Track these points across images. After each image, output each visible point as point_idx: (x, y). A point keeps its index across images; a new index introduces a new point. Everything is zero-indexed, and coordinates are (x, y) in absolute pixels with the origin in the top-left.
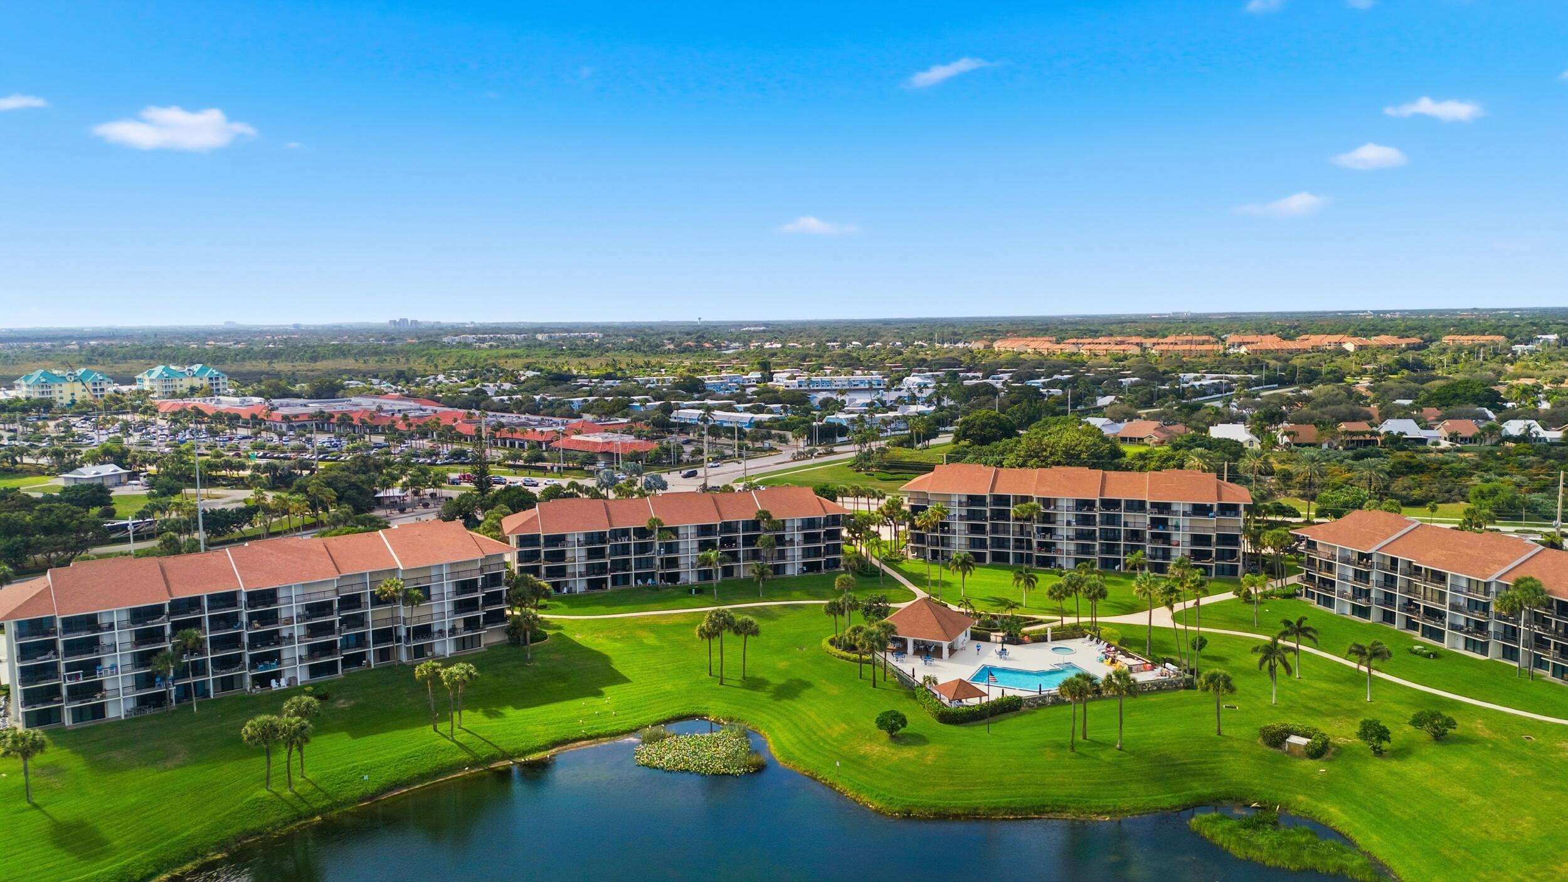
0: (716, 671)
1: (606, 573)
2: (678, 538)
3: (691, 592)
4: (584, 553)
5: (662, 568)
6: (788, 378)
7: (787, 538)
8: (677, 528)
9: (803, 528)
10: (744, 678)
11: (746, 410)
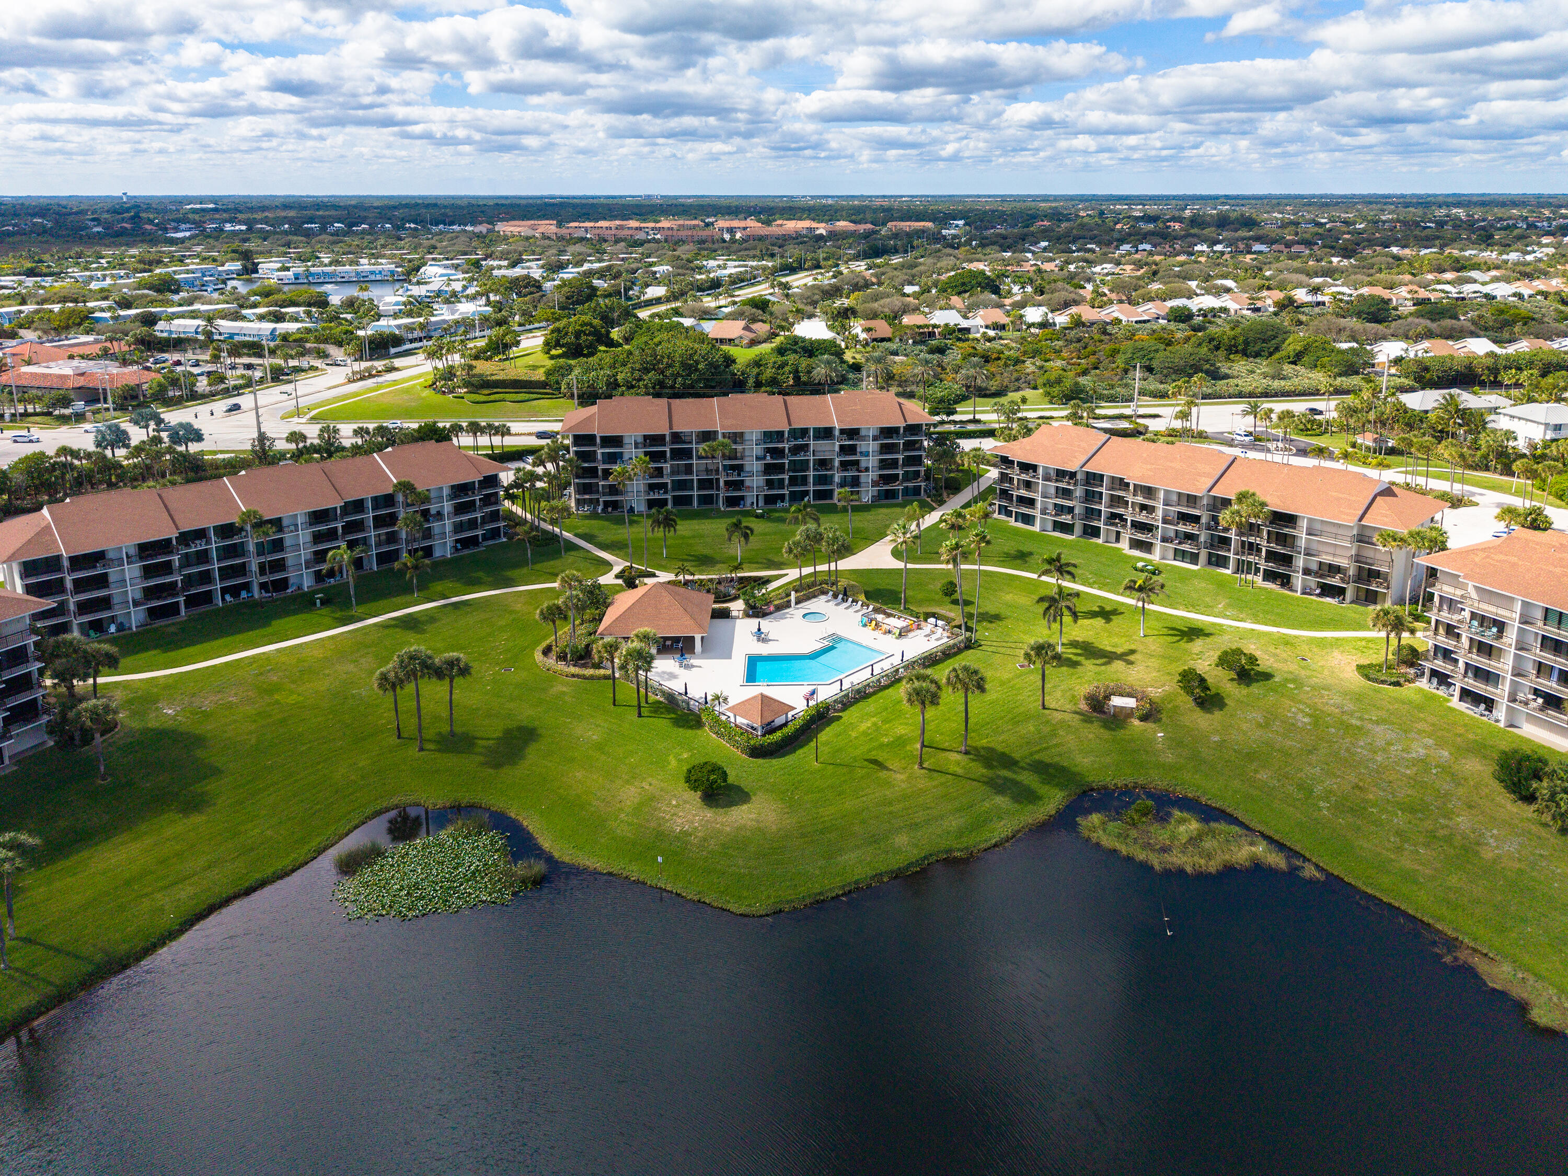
1: (176, 594)
2: (282, 533)
3: (315, 604)
4: (138, 572)
5: (262, 575)
6: (279, 270)
7: (434, 512)
9: (453, 498)
10: (450, 734)
11: (261, 318)
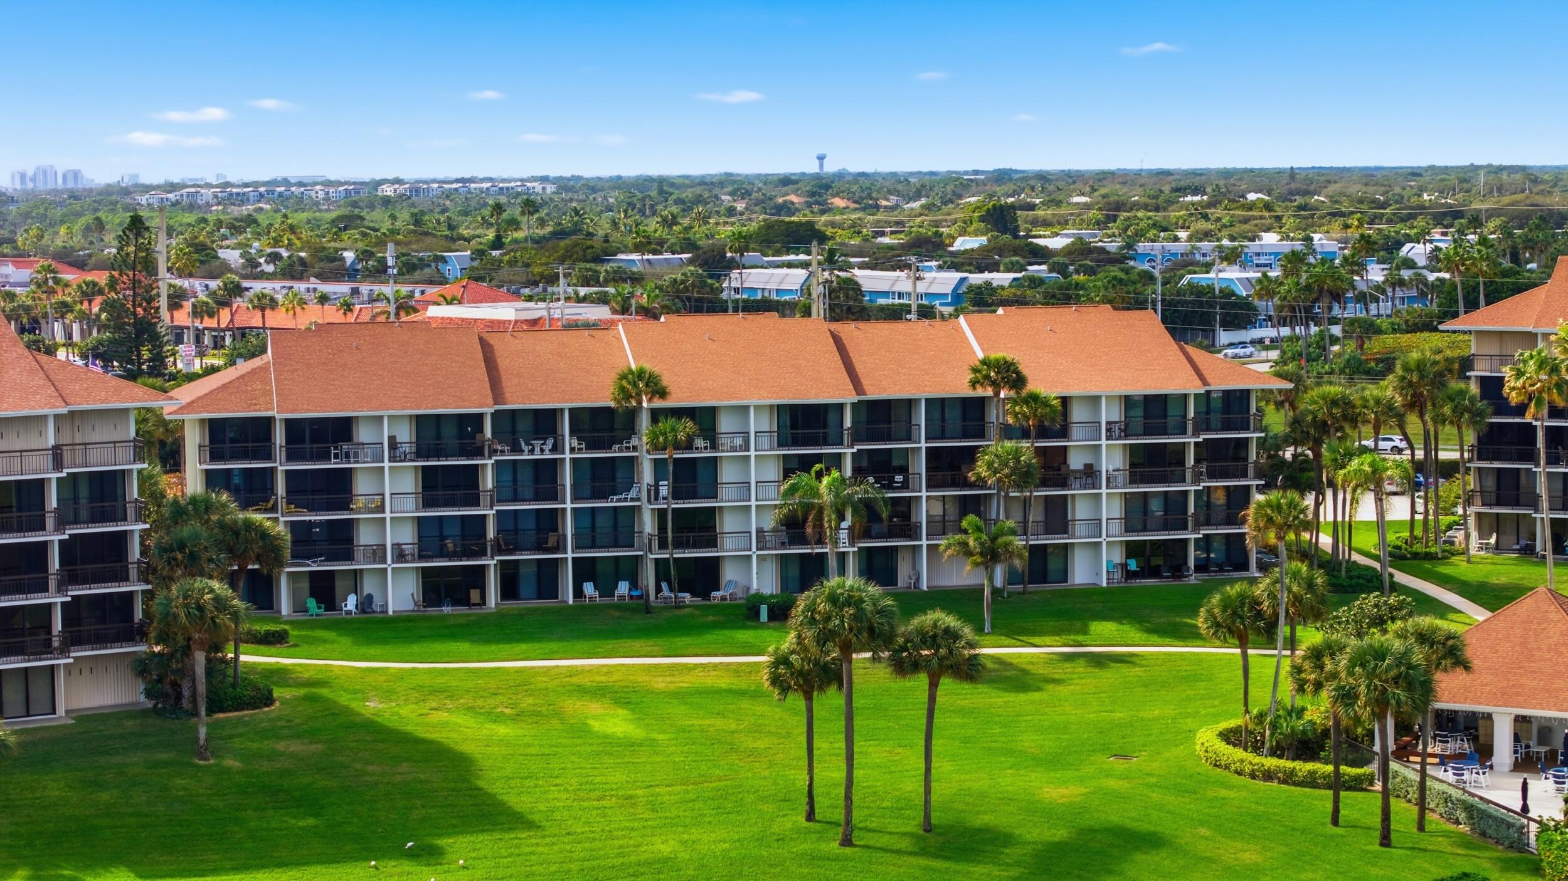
0: (829, 805)
1: (482, 553)
2: (714, 447)
3: (757, 614)
4: (409, 483)
5: (663, 545)
7: (1076, 462)
8: (712, 411)
9: (1127, 433)
10: (928, 827)
